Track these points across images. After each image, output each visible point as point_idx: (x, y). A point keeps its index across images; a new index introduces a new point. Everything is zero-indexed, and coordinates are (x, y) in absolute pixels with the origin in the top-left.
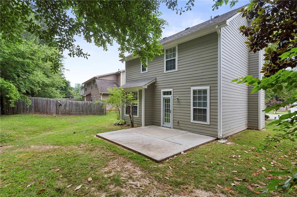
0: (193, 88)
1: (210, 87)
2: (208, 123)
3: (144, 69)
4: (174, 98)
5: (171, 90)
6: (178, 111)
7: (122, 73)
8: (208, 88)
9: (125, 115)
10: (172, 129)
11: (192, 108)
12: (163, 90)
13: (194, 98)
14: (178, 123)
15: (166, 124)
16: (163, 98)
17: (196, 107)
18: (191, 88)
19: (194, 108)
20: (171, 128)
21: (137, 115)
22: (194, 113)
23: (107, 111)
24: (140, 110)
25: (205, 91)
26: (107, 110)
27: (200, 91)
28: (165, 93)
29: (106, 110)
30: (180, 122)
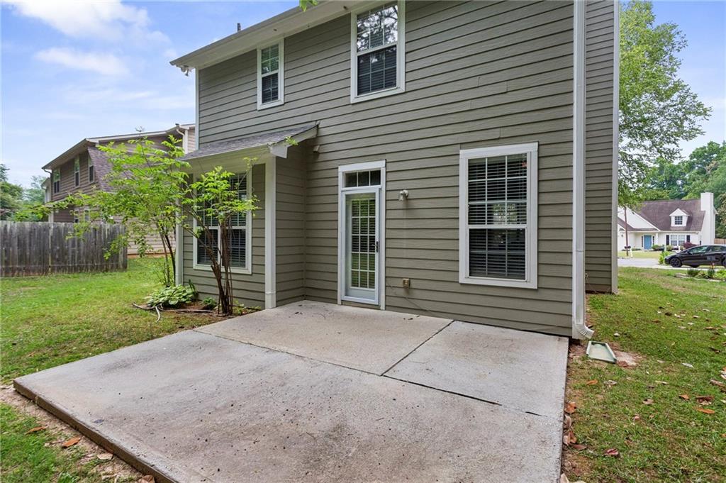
0: (466, 155)
1: (539, 145)
2: (531, 280)
3: (269, 95)
4: (392, 195)
5: (378, 165)
6: (405, 244)
7: (186, 132)
8: (529, 149)
9: (195, 265)
10: (383, 313)
11: (464, 228)
12: (344, 169)
13: (474, 193)
14: (408, 287)
15: (360, 294)
16: (347, 196)
17: (482, 222)
18: (461, 152)
19: (470, 230)
20: (377, 307)
21: (244, 266)
22: (471, 248)
23: (129, 257)
24: (257, 242)
25: (517, 164)
27: (496, 166)
28: (352, 179)
30: (414, 284)
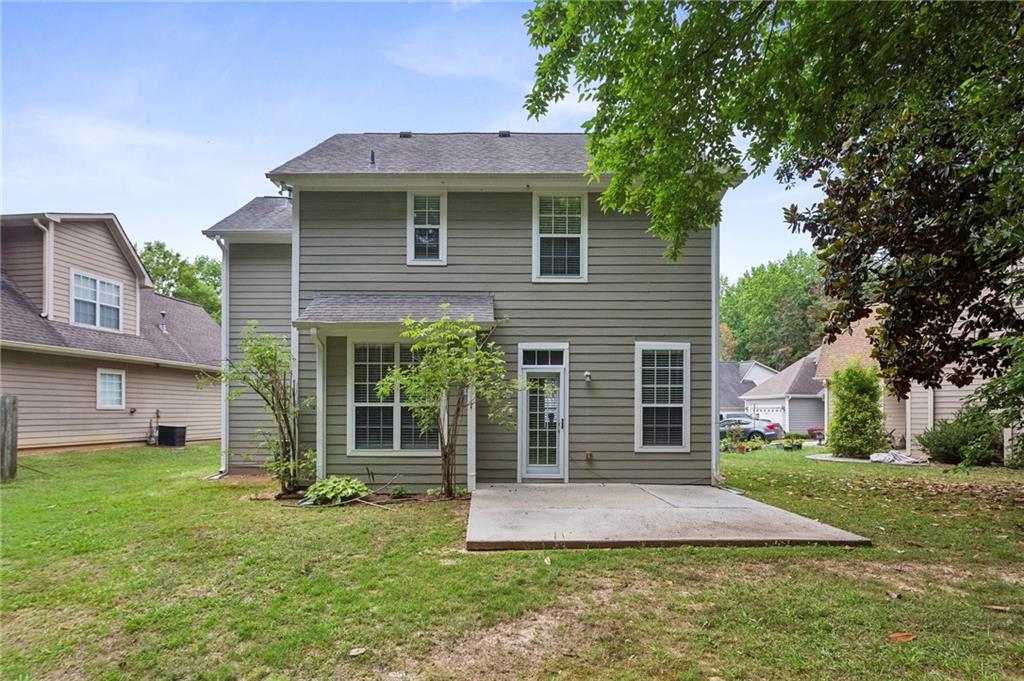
0: (641, 346)
1: (692, 345)
2: (686, 447)
4: (576, 376)
5: (563, 346)
6: (587, 420)
7: (52, 226)
8: (684, 346)
9: (351, 450)
10: (567, 485)
11: (639, 406)
12: (523, 346)
13: (647, 377)
14: (590, 459)
15: (541, 470)
18: (637, 343)
19: (644, 408)
20: (561, 481)
22: (644, 422)
25: (677, 356)
26: (21, 443)
27: (663, 356)
28: (529, 357)
29: (15, 450)
30: (596, 456)
